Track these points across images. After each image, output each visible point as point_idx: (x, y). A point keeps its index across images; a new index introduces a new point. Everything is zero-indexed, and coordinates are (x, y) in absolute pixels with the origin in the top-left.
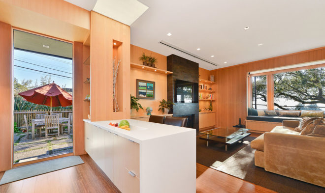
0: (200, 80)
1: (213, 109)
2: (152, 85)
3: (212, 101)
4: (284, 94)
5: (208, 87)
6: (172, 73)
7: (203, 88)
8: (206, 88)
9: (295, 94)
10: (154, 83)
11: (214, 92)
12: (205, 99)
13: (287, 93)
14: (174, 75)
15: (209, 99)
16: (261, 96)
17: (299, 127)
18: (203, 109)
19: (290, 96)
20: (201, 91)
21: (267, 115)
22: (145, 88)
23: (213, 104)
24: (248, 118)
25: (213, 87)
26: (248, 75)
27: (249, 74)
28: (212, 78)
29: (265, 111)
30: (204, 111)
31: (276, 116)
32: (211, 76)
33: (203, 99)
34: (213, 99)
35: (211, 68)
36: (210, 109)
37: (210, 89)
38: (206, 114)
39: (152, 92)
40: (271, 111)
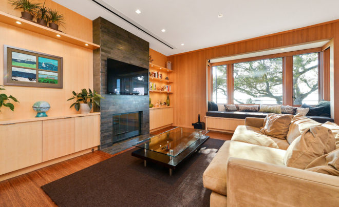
0: (152, 64)
1: (170, 104)
2: (55, 63)
3: (170, 94)
4: (239, 88)
5: (164, 75)
6: (99, 46)
7: (156, 76)
8: (161, 77)
9: (248, 89)
10: (60, 59)
11: (172, 83)
12: (160, 91)
13: (242, 87)
14: (103, 50)
15: (166, 90)
16: (221, 90)
17: (266, 127)
18: (157, 104)
19: (244, 90)
20: (154, 81)
21: (227, 110)
22: (35, 66)
23: (171, 97)
24: (208, 114)
25: (171, 77)
26: (208, 64)
27: (209, 62)
28: (169, 65)
29: (225, 105)
30: (158, 106)
31: (236, 111)
32: (168, 63)
33: (156, 90)
34: (170, 91)
35: (168, 52)
36: (167, 104)
37: (167, 78)
38: (161, 110)
39: (56, 74)
40: (231, 105)
